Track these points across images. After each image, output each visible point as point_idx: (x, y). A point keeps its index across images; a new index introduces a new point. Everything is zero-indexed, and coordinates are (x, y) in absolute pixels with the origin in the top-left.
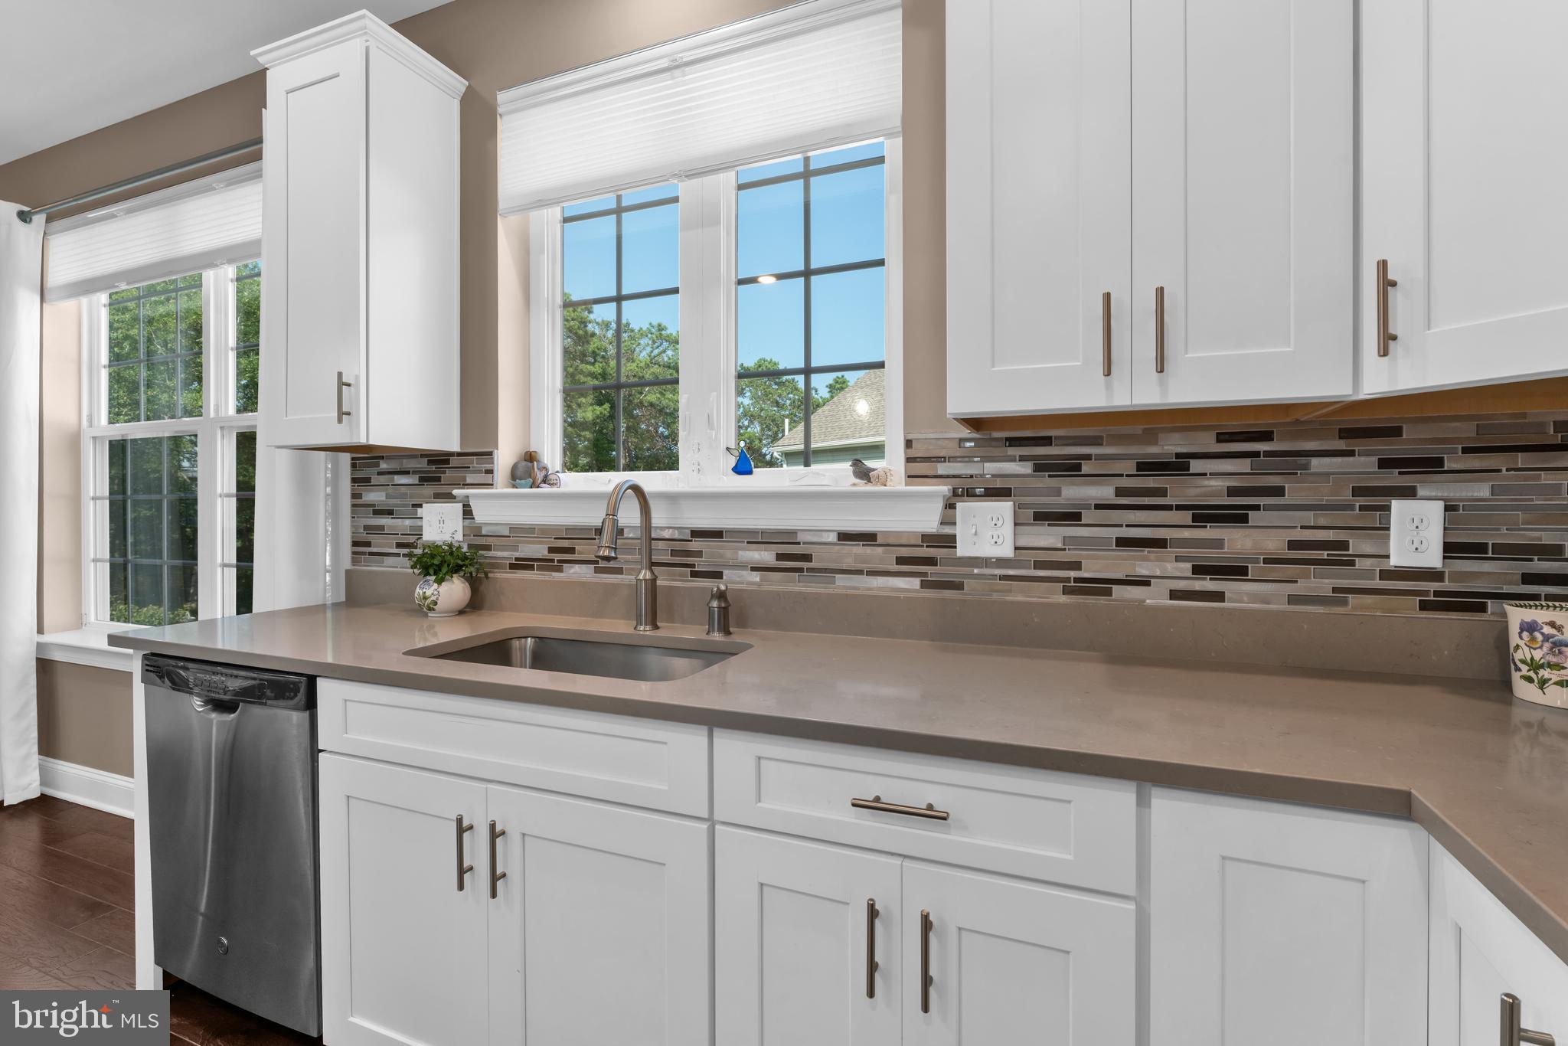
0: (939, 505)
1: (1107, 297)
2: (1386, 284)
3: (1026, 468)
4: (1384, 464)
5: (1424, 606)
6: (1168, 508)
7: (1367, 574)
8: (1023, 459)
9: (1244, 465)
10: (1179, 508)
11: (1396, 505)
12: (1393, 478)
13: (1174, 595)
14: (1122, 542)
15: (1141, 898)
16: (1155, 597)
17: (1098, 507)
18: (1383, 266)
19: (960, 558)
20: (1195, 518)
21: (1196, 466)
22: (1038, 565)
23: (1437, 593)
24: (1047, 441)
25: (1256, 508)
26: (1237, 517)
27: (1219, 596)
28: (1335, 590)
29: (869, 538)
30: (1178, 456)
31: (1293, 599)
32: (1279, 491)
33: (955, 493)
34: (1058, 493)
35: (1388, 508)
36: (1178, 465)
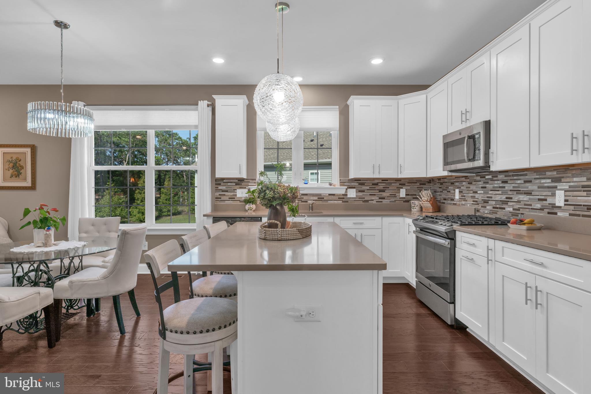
0: (345, 190)
1: (374, 165)
2: (401, 166)
3: (357, 184)
4: (400, 184)
5: (404, 202)
6: (376, 190)
7: (398, 198)
8: (357, 183)
9: (385, 184)
10: (377, 190)
11: (401, 189)
12: (401, 186)
13: (377, 202)
14: (370, 195)
15: (382, 228)
16: (374, 202)
17: (367, 190)
18: (400, 165)
19: (348, 198)
20: (379, 191)
21: (379, 184)
22: (359, 198)
23: (405, 200)
24: (360, 180)
25: (386, 190)
26: (383, 191)
27: (382, 202)
28: (395, 200)
29: (334, 195)
30: (377, 183)
31: (390, 202)
32: (389, 188)
33: (348, 188)
34: (362, 188)
35: (400, 190)
36: (377, 184)
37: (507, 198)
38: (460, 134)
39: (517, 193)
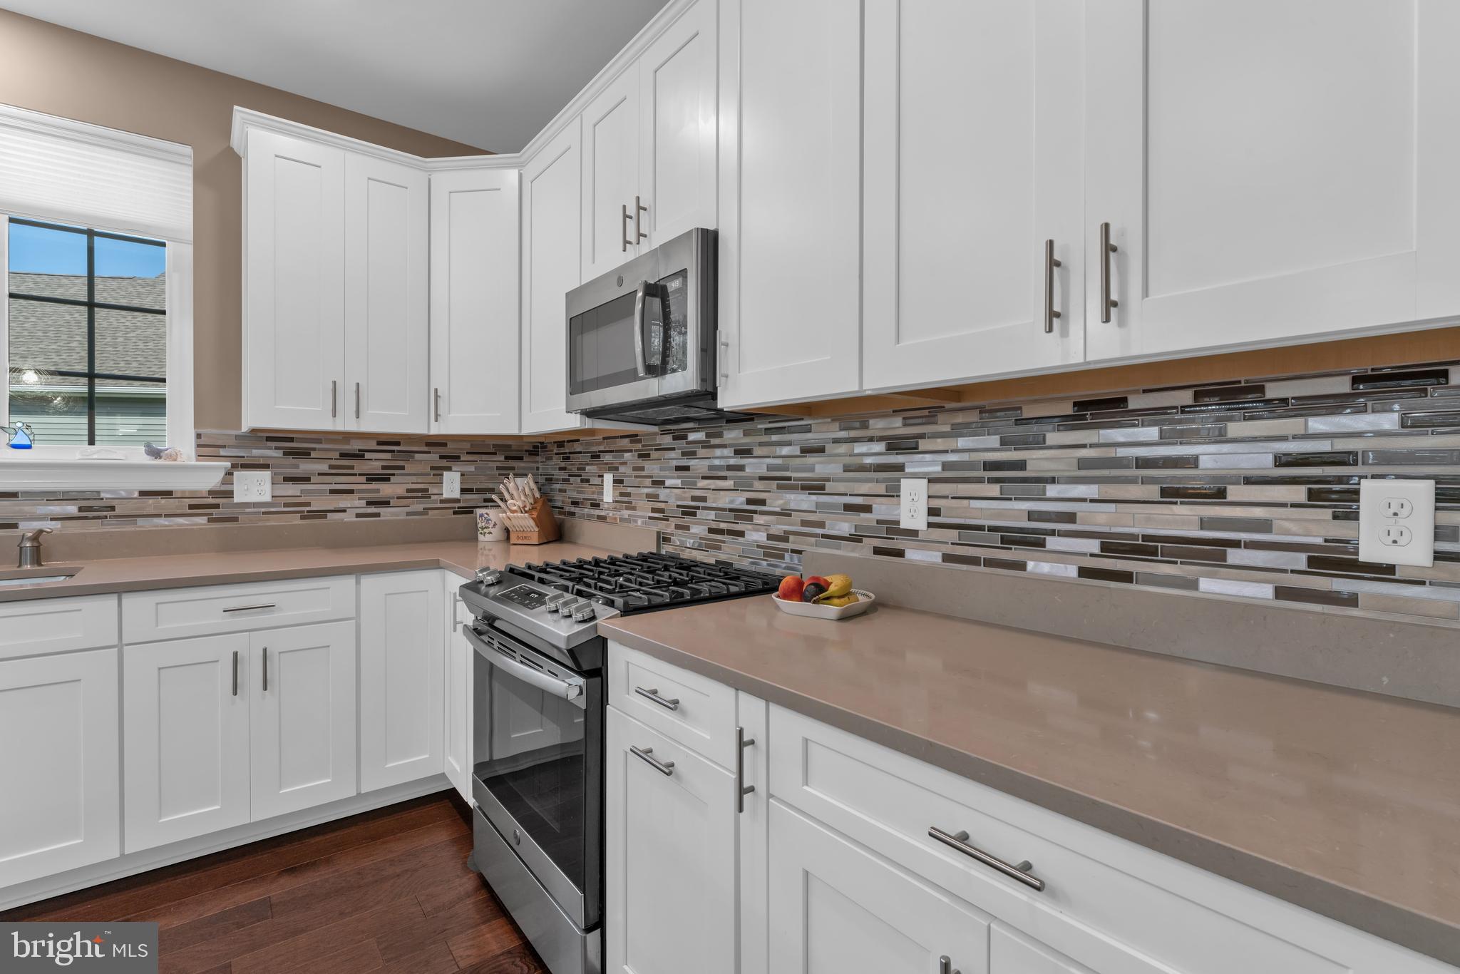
0: (221, 474)
1: (335, 383)
2: (437, 396)
3: (279, 454)
4: (442, 457)
5: (455, 513)
6: (355, 475)
7: (435, 501)
8: (276, 448)
9: (388, 456)
10: (360, 475)
11: (445, 473)
12: (444, 463)
13: (358, 515)
14: (332, 492)
15: (357, 617)
16: (349, 517)
17: (319, 474)
18: (436, 390)
19: (237, 504)
20: (368, 480)
21: (368, 455)
22: (286, 505)
23: (459, 508)
24: (292, 440)
25: (393, 475)
26: (385, 479)
27: (378, 515)
28: (424, 509)
29: (167, 494)
30: (359, 450)
31: (408, 514)
32: (402, 468)
33: (234, 466)
34: (297, 467)
35: (442, 475)
36: (359, 455)
37: (749, 501)
38: (620, 282)
39: (779, 487)
